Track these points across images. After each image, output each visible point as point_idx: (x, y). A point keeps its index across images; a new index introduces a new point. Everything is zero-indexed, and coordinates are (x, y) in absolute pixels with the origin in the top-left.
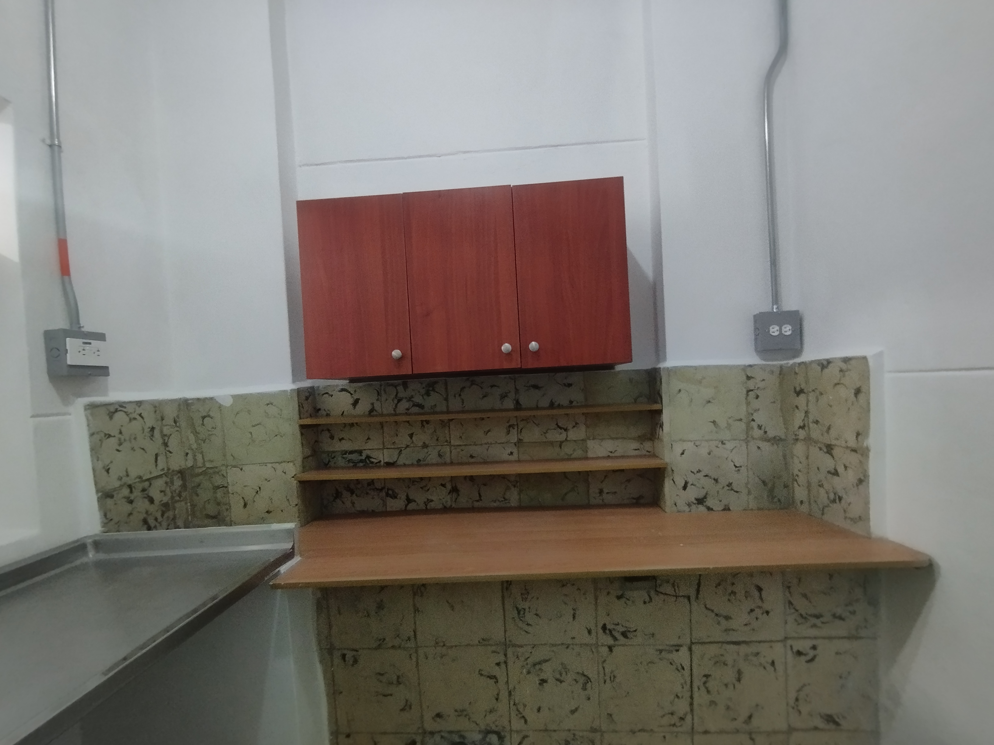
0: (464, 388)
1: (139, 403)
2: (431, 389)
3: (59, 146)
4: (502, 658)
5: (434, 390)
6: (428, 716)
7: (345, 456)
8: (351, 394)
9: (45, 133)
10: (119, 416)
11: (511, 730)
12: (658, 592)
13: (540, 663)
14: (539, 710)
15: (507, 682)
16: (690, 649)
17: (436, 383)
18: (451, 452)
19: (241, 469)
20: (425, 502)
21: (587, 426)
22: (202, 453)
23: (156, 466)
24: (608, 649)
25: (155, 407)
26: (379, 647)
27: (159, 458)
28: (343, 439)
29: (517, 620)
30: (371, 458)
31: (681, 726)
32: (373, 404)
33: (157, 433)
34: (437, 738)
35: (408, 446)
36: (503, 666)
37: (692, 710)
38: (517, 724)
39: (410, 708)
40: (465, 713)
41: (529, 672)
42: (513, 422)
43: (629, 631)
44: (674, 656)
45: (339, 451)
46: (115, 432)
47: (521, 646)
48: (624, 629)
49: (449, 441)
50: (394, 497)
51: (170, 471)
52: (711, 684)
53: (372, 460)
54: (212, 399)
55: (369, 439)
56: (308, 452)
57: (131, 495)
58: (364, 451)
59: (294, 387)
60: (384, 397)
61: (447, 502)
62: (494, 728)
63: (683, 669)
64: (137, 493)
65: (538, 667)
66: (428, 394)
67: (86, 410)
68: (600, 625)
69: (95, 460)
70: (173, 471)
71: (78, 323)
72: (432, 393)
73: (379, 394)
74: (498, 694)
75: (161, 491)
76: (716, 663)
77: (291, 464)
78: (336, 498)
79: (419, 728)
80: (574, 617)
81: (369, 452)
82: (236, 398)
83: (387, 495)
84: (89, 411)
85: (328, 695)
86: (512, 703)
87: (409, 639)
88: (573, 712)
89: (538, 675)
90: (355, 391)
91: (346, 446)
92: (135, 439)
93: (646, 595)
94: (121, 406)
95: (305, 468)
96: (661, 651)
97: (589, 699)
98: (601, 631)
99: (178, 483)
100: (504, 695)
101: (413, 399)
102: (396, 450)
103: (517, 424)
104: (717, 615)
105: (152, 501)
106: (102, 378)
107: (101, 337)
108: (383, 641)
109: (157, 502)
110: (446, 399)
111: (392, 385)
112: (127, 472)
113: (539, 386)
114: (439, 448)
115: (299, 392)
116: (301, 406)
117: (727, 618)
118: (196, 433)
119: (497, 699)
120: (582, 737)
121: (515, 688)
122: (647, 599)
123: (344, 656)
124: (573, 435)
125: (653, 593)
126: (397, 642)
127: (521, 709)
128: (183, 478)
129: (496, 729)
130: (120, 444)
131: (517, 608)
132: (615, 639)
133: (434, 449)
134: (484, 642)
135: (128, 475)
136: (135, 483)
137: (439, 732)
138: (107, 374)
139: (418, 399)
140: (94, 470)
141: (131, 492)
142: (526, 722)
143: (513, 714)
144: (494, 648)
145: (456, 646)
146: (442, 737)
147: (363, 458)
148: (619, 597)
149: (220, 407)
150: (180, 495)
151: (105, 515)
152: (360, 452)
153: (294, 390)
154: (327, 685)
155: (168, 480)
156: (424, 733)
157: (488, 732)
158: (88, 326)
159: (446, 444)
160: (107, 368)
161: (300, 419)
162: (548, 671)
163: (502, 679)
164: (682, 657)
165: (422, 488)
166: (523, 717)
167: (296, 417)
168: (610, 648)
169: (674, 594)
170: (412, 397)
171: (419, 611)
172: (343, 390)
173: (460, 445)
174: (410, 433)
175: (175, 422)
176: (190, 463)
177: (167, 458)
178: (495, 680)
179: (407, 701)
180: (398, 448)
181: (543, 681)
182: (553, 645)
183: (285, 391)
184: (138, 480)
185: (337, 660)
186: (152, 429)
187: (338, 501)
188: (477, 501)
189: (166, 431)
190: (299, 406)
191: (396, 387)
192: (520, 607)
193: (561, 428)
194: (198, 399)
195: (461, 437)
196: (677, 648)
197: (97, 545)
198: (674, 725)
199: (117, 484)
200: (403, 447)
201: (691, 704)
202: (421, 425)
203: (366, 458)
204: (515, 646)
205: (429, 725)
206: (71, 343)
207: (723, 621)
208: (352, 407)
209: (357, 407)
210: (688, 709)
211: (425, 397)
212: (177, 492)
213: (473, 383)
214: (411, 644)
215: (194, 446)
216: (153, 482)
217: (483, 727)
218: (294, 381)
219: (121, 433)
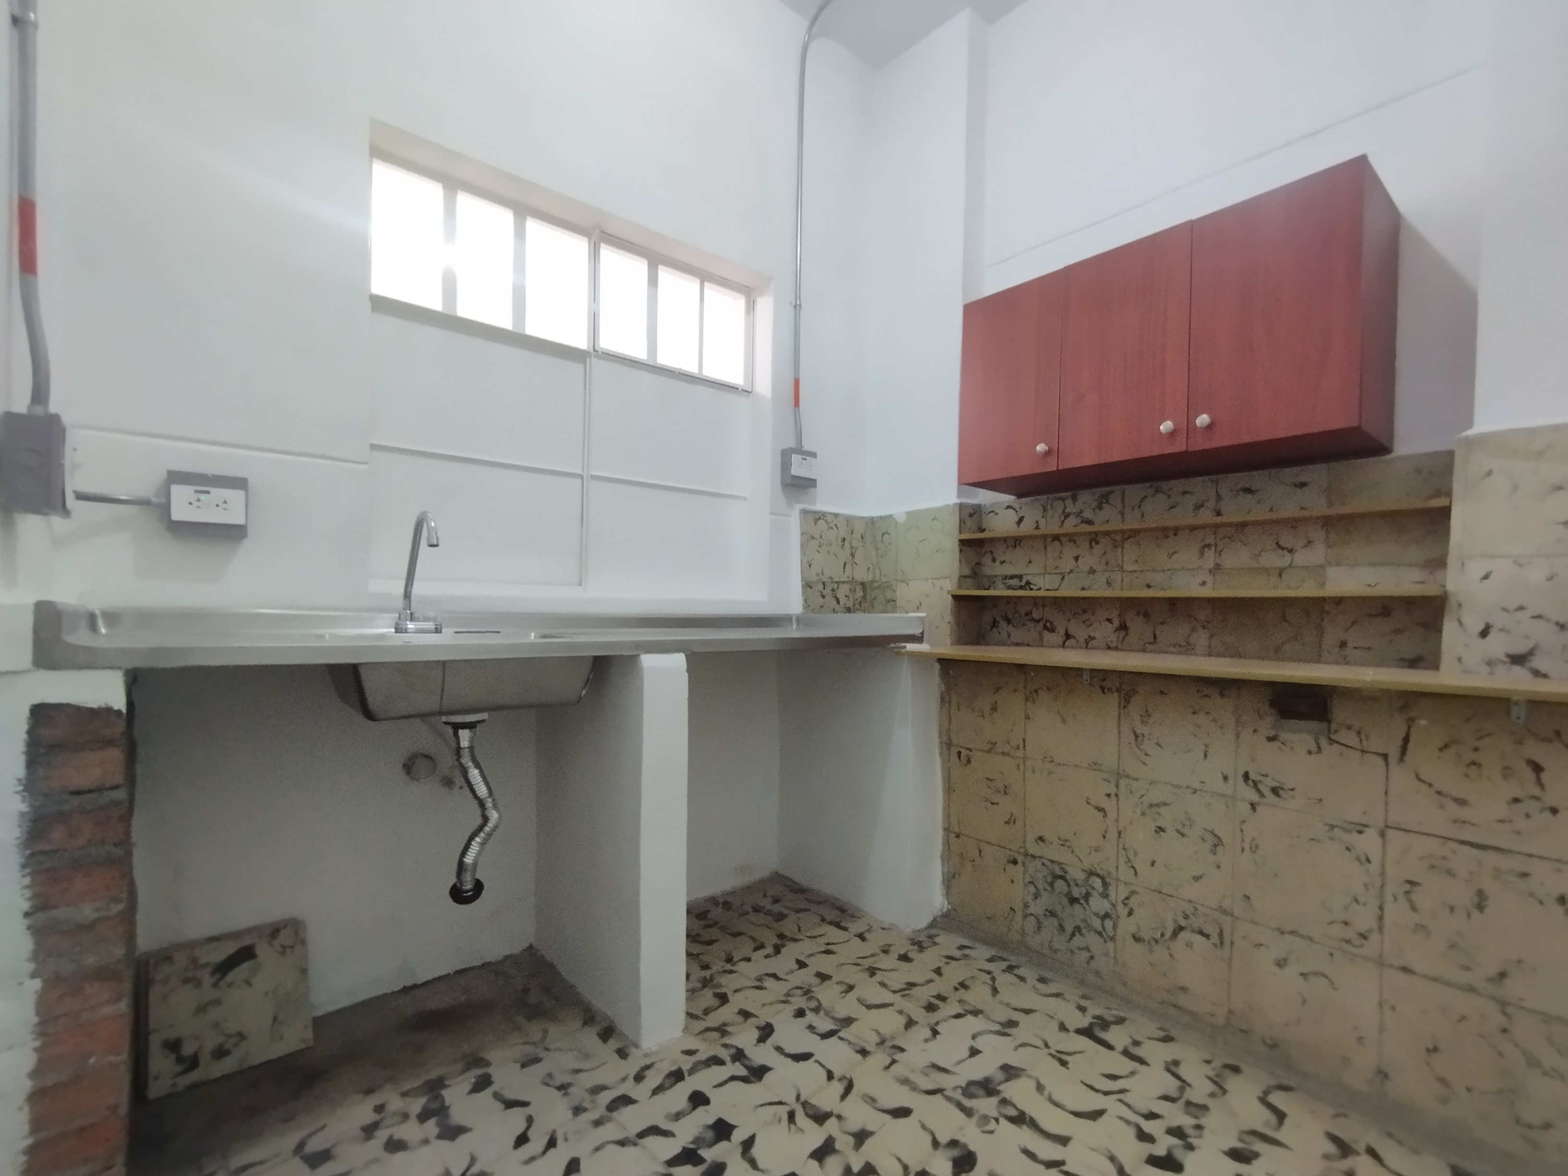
0: (1145, 497)
1: (836, 515)
2: (1104, 501)
3: (800, 305)
4: (1112, 789)
5: (1107, 502)
6: (1031, 837)
7: (1005, 581)
8: (1017, 511)
9: (791, 297)
10: (821, 523)
11: (1118, 880)
12: (1332, 741)
13: (1157, 805)
14: (1153, 864)
15: (1117, 821)
16: (1382, 835)
17: (1111, 492)
18: (1122, 580)
19: (908, 584)
20: (1086, 640)
21: (1329, 546)
22: (879, 568)
23: (844, 572)
24: (1249, 807)
25: (848, 521)
26: (990, 751)
27: (846, 566)
28: (1004, 562)
29: (1134, 745)
30: (1031, 584)
31: (1361, 946)
32: (1037, 522)
33: (847, 542)
34: (1038, 863)
35: (1071, 571)
36: (1113, 797)
37: (1381, 929)
38: (1125, 874)
39: (1014, 822)
40: (1068, 844)
41: (1143, 814)
42: (1210, 540)
43: (1282, 789)
44: (1354, 839)
45: (999, 576)
46: (817, 536)
47: (1136, 779)
48: (1276, 784)
49: (1121, 565)
50: (1052, 630)
51: (854, 581)
52: (1418, 897)
53: (1032, 586)
54: (891, 516)
55: (1030, 562)
56: (967, 571)
57: (824, 591)
58: (1024, 577)
59: (958, 501)
60: (1050, 513)
61: (1112, 641)
62: (1099, 872)
63: (1368, 860)
64: (827, 591)
65: (1155, 809)
66: (1100, 507)
67: (800, 513)
68: (1241, 773)
69: (803, 555)
70: (856, 581)
71: (801, 444)
72: (1105, 505)
73: (1045, 510)
74: (1106, 832)
75: (846, 596)
76: (1433, 867)
77: (948, 580)
78: (993, 627)
79: (1020, 847)
80: (1206, 756)
81: (1029, 578)
82: (909, 514)
83: (1045, 627)
84: (802, 515)
85: (944, 789)
86: (1121, 846)
87: (1018, 748)
88: (1197, 878)
89: (1154, 820)
90: (1021, 508)
91: (1008, 570)
92: (830, 545)
93: (1313, 741)
94: (823, 515)
95: (960, 586)
96: (1332, 827)
97: (1219, 867)
98: (1241, 781)
99: (859, 593)
100: (1112, 834)
101: (1082, 514)
102: (1058, 575)
103: (1216, 545)
104: (1439, 793)
105: (838, 602)
106: (812, 489)
107: (813, 455)
108: (994, 745)
109: (842, 603)
110: (1122, 513)
111: (1060, 499)
112: (823, 571)
113: (1254, 489)
114: (1107, 574)
115: (961, 506)
116: (962, 522)
117: (1461, 802)
118: (877, 549)
119: (1104, 837)
120: (1207, 915)
121: (1125, 828)
122: (1314, 749)
123: (959, 753)
124: (1302, 558)
125: (1323, 741)
126: (1007, 748)
127: (1132, 857)
128: (864, 591)
129: (1101, 873)
130: (820, 547)
131: (1135, 732)
132: (1262, 795)
133: (1102, 574)
134: (1095, 766)
135: (823, 574)
136: (827, 582)
137: (1041, 857)
138: (815, 486)
139: (1088, 514)
140: (801, 561)
141: (824, 588)
142: (1136, 873)
143: (1122, 860)
144: (1105, 776)
145: (1064, 765)
146: (1043, 864)
147: (1023, 583)
148: (1271, 739)
149: (896, 522)
150: (860, 604)
151: (806, 600)
152: (1020, 577)
153: (957, 504)
154: (944, 779)
155: (852, 588)
156: (1026, 854)
157: (1091, 873)
158: (807, 447)
159: (1117, 569)
160: (815, 481)
161: (960, 533)
162: (1167, 818)
163: (1112, 814)
164: (1369, 842)
165: (1084, 622)
166: (1133, 867)
167: (957, 531)
168: (1253, 806)
169: (1359, 747)
170: (1082, 511)
171: (1029, 719)
172: (1009, 507)
173: (1135, 571)
174: (1075, 555)
175: (862, 537)
176: (870, 578)
177: (853, 568)
178: (1103, 814)
179: (1012, 814)
180: (1061, 573)
181: (1160, 829)
182: (1177, 787)
183: (948, 506)
184: (830, 580)
185: (954, 757)
186: (844, 540)
187: (995, 630)
188: (1150, 643)
189: (854, 544)
190: (960, 521)
191: (1063, 500)
192: (1138, 731)
193: (1283, 549)
194: (881, 517)
195: (1136, 561)
196: (1360, 828)
197: (799, 620)
198: (1348, 941)
199: (815, 578)
200: (1065, 572)
201: (1381, 918)
202: (1089, 546)
203: (1026, 584)
204: (1127, 776)
205: (1033, 848)
206: (795, 458)
207: (1452, 806)
208: (1016, 526)
209: (1021, 525)
210: (1375, 925)
211: (1097, 511)
212: (858, 600)
213: (1158, 490)
214: (1020, 754)
215: (874, 562)
216: (841, 585)
217: (1087, 866)
218: (959, 496)
219: (821, 537)
